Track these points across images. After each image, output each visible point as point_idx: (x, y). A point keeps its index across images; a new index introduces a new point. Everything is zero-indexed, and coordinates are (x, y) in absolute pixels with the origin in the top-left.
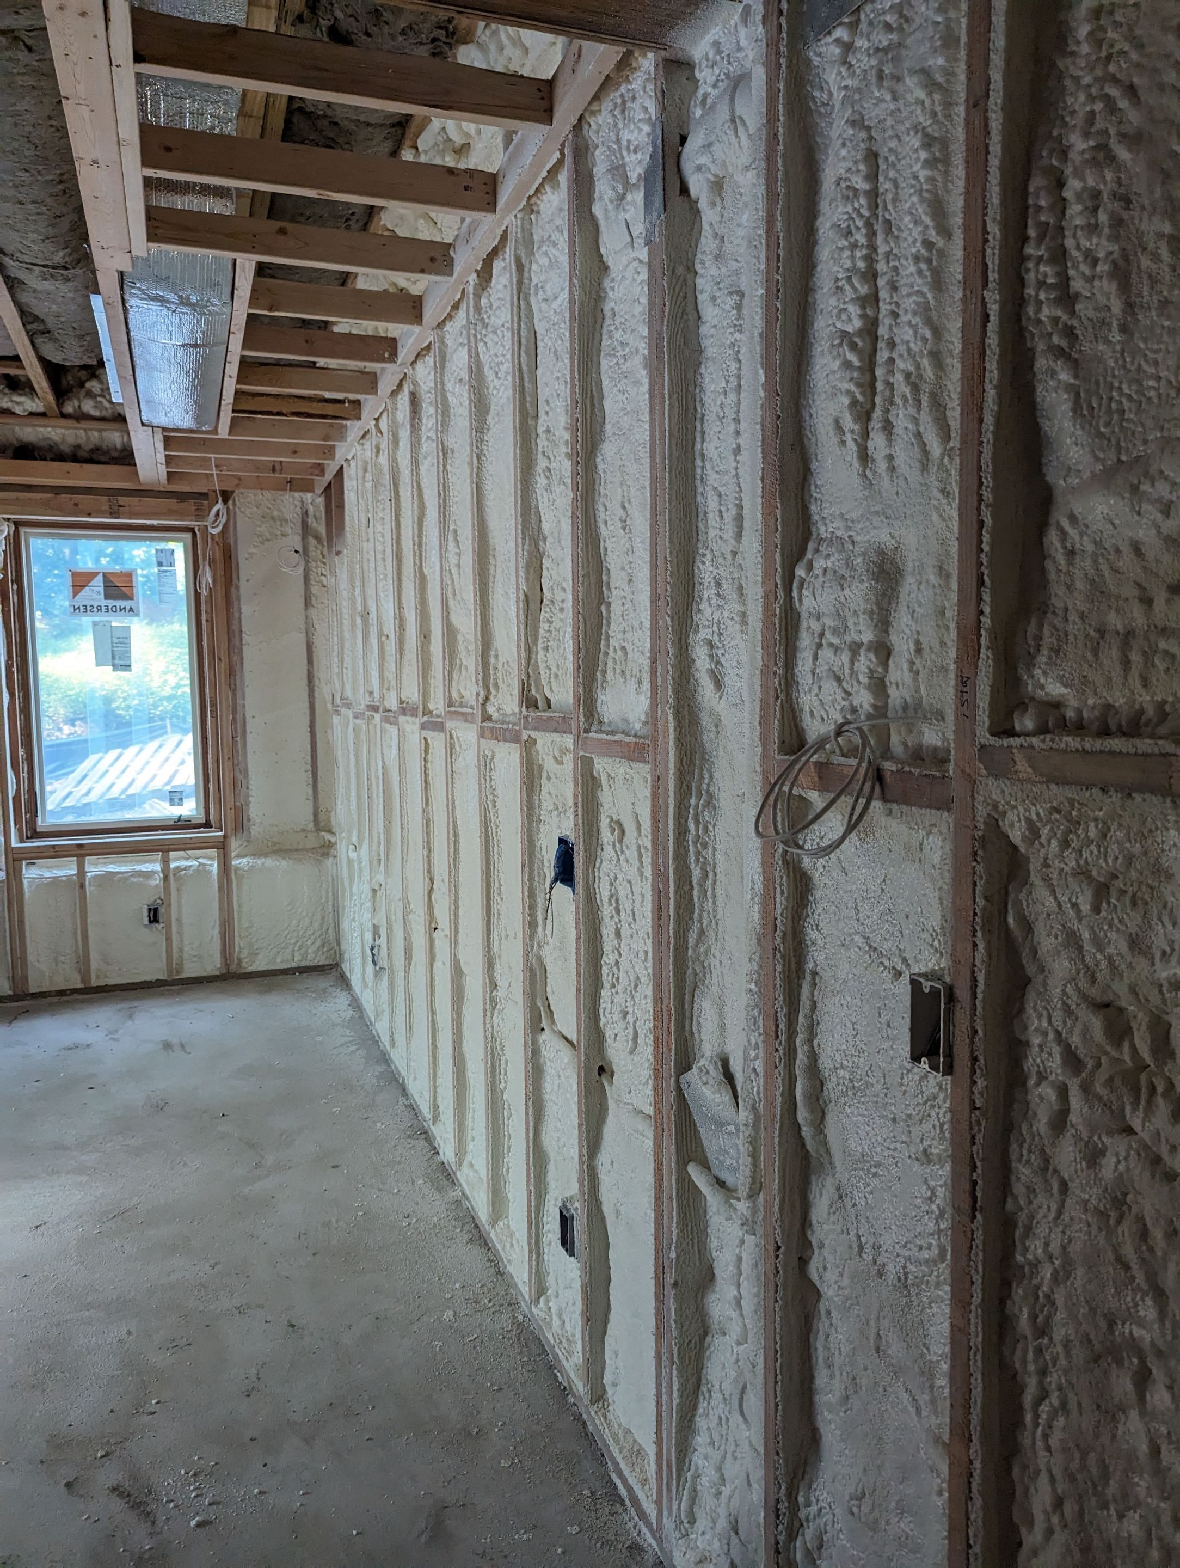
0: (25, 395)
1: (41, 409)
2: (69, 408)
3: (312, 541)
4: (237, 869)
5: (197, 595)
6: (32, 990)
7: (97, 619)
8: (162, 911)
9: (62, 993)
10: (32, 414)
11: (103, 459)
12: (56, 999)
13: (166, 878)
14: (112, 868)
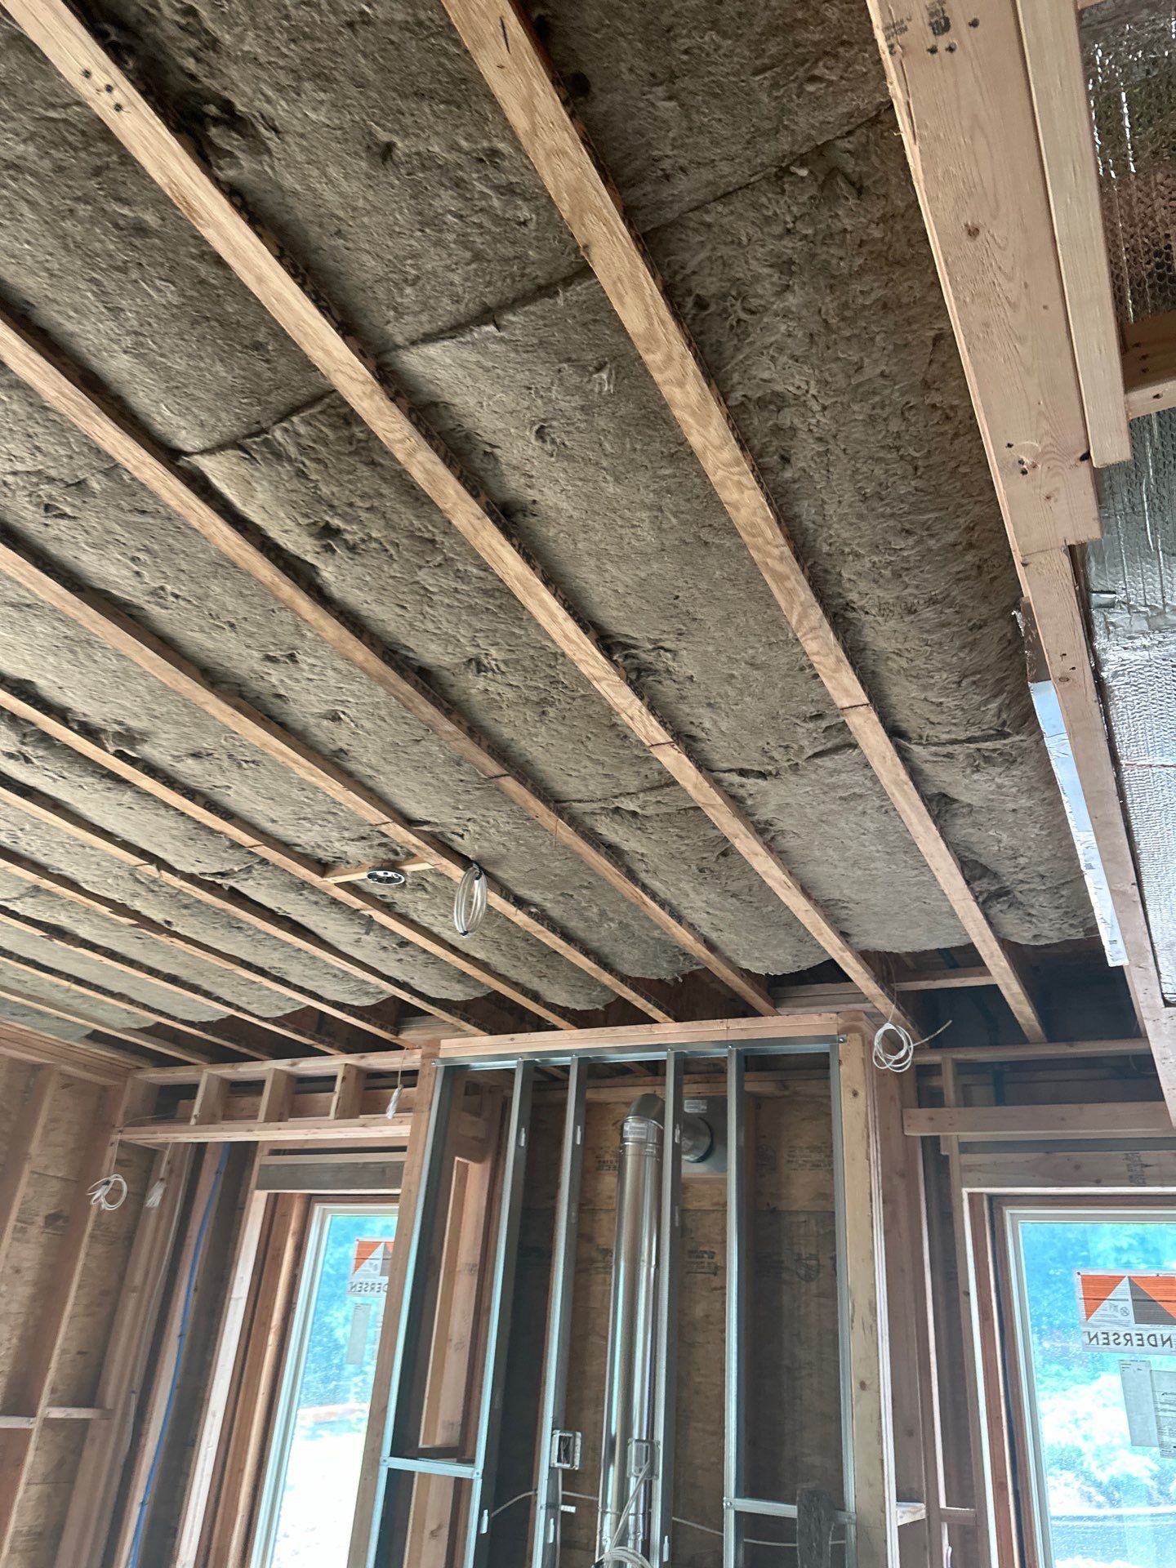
7: (1125, 1358)
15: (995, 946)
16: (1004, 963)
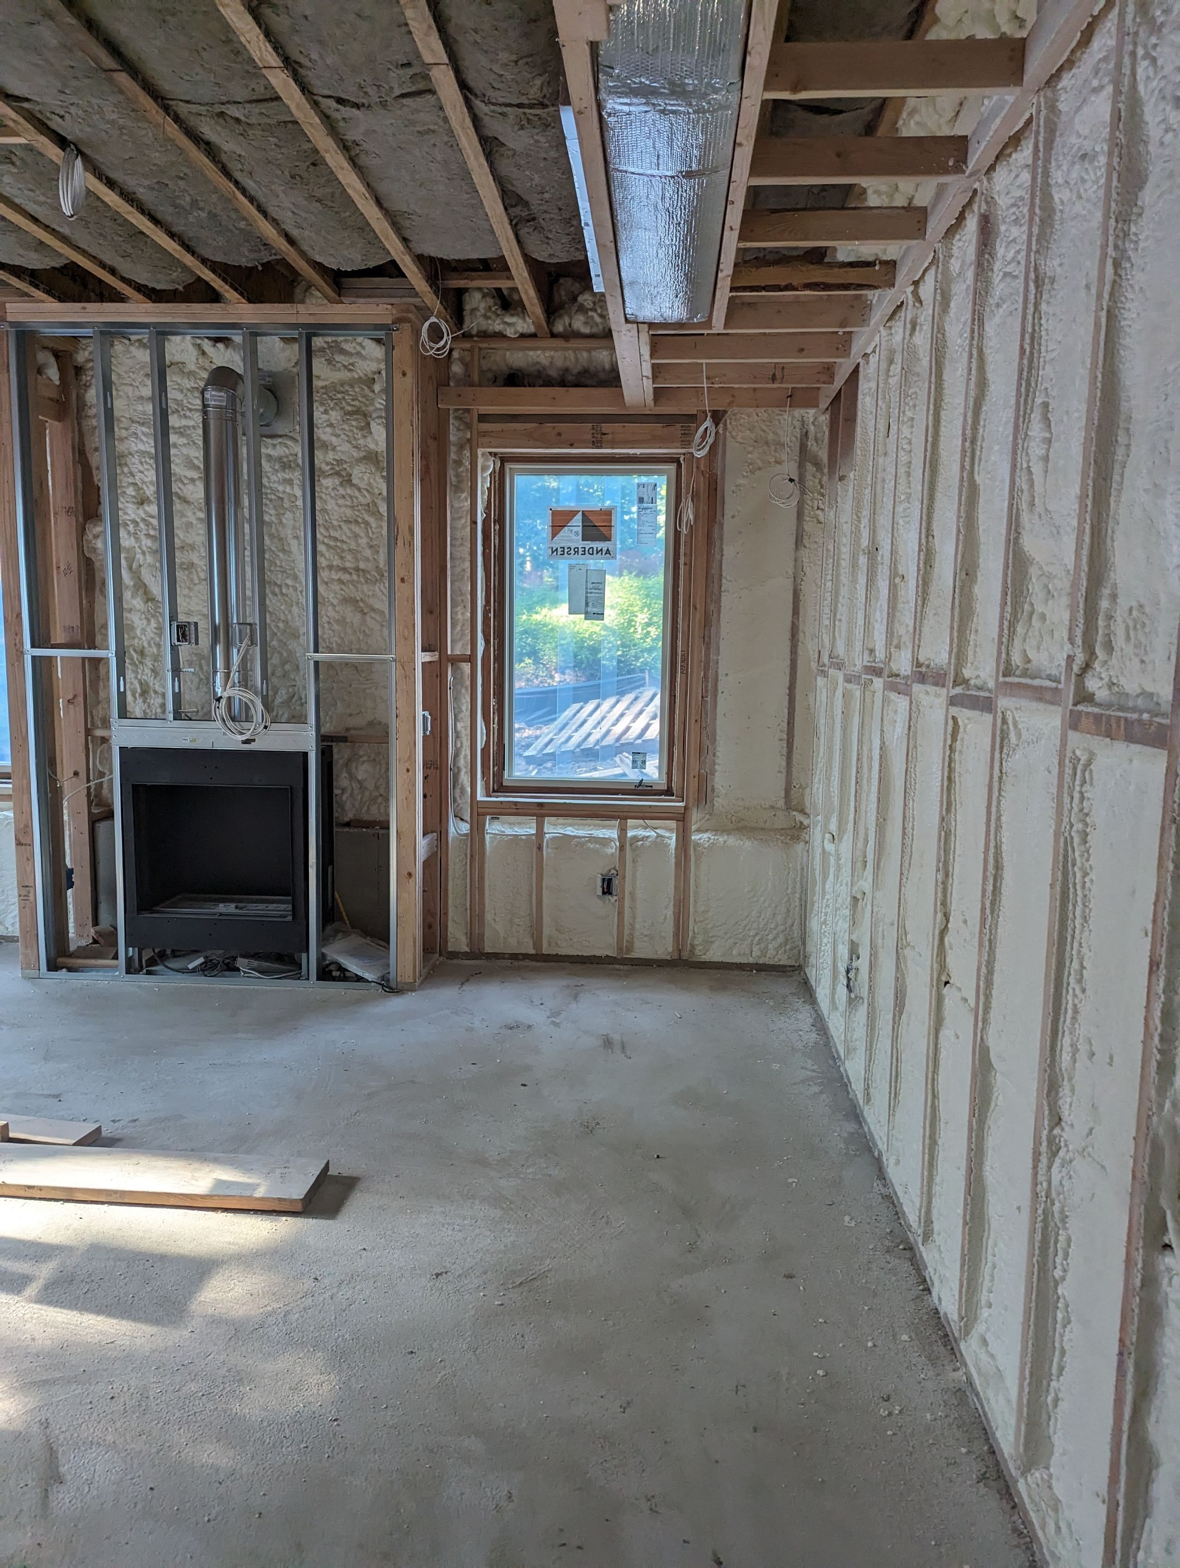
0: (518, 315)
1: (532, 329)
2: (559, 328)
3: (810, 468)
4: (697, 845)
5: (677, 534)
6: (488, 950)
7: (573, 562)
8: (616, 882)
9: (514, 957)
10: (523, 336)
11: (589, 382)
12: (508, 963)
13: (622, 848)
14: (570, 831)
15: (520, 260)
16: (526, 274)
